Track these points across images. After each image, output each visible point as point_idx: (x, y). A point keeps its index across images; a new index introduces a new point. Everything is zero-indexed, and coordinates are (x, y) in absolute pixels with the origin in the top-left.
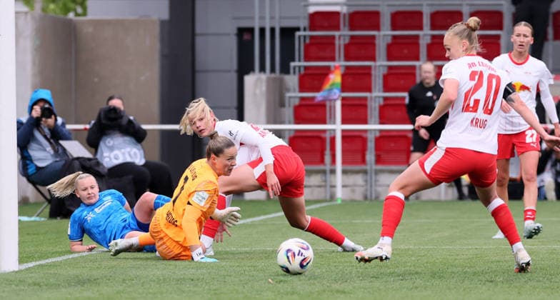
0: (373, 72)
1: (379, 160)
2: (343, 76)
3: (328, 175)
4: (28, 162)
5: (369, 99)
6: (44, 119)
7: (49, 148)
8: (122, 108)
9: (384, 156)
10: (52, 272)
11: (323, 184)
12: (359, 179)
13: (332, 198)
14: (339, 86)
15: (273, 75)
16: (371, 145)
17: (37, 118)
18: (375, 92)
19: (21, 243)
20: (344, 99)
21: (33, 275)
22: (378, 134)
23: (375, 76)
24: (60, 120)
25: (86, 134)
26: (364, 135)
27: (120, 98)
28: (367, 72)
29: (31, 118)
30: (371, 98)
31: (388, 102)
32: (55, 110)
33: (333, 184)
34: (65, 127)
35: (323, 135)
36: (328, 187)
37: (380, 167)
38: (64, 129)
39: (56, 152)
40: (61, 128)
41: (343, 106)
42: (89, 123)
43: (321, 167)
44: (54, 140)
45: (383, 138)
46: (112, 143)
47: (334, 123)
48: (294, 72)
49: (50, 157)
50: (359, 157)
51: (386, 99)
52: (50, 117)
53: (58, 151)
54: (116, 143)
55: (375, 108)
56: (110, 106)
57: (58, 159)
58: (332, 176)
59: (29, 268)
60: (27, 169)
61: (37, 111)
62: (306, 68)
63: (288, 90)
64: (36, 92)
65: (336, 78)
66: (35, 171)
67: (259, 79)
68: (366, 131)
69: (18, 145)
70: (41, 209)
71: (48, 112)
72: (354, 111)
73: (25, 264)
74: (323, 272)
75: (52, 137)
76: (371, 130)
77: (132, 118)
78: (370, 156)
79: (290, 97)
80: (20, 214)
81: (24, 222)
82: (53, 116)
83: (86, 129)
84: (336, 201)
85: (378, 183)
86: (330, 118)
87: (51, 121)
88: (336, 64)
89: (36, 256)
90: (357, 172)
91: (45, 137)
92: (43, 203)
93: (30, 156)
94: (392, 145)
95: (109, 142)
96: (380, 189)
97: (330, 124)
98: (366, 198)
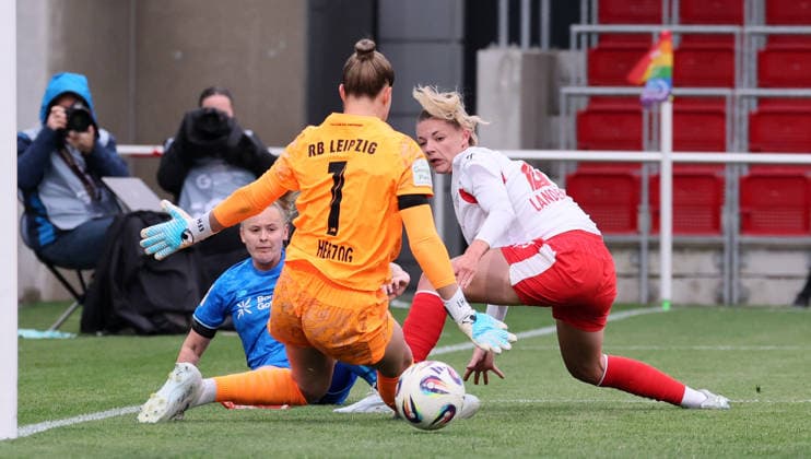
0: (737, 47)
1: (747, 225)
2: (677, 54)
3: (644, 252)
4: (39, 220)
5: (729, 101)
6: (72, 133)
7: (82, 193)
8: (230, 114)
9: (758, 216)
10: (85, 442)
11: (635, 270)
12: (706, 263)
13: (653, 299)
14: (669, 74)
15: (536, 51)
16: (732, 194)
17: (60, 131)
18: (741, 86)
19: (22, 383)
20: (677, 100)
21: (46, 447)
22: (746, 172)
23: (742, 54)
24: (104, 136)
25: (156, 165)
26: (718, 173)
27: (226, 93)
28: (725, 46)
29: (46, 131)
30: (733, 98)
31: (768, 108)
32: (95, 115)
33: (655, 271)
34: (114, 150)
35: (635, 173)
36: (644, 279)
37: (748, 238)
38: (112, 155)
39: (96, 199)
40: (108, 151)
41: (676, 114)
42: (164, 144)
43: (630, 237)
44: (93, 178)
45: (756, 180)
46: (208, 181)
47: (658, 149)
48: (579, 46)
49: (84, 211)
50: (707, 217)
51: (762, 100)
52: (85, 129)
53: (100, 198)
54: (216, 183)
55: (741, 119)
56: (206, 109)
57: (100, 215)
58: (653, 256)
59: (39, 433)
60: (38, 234)
61: (59, 117)
62: (603, 37)
63: (566, 81)
64: (57, 78)
65: (661, 59)
66: (52, 238)
67: (507, 57)
68: (721, 165)
69: (20, 185)
70: (65, 315)
71: (81, 119)
72: (698, 125)
73: (31, 426)
74: (633, 450)
75: (88, 171)
76: (732, 164)
77: (249, 133)
78: (730, 216)
79: (569, 96)
80: (22, 324)
81: (30, 340)
82: (91, 128)
83: (156, 154)
84: (660, 305)
85: (743, 271)
86: (650, 138)
87: (86, 137)
88: (664, 29)
89: (53, 409)
90: (703, 248)
91: (75, 169)
92: (69, 303)
93: (44, 208)
94: (775, 194)
95: (203, 183)
96: (747, 283)
97: (650, 149)
98: (720, 300)
